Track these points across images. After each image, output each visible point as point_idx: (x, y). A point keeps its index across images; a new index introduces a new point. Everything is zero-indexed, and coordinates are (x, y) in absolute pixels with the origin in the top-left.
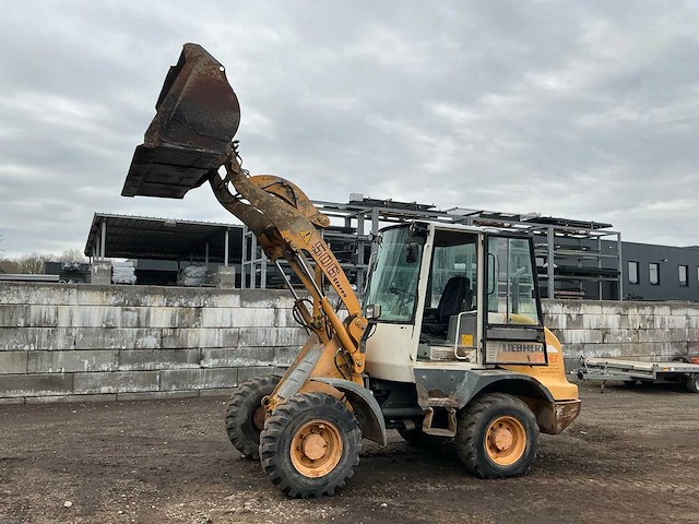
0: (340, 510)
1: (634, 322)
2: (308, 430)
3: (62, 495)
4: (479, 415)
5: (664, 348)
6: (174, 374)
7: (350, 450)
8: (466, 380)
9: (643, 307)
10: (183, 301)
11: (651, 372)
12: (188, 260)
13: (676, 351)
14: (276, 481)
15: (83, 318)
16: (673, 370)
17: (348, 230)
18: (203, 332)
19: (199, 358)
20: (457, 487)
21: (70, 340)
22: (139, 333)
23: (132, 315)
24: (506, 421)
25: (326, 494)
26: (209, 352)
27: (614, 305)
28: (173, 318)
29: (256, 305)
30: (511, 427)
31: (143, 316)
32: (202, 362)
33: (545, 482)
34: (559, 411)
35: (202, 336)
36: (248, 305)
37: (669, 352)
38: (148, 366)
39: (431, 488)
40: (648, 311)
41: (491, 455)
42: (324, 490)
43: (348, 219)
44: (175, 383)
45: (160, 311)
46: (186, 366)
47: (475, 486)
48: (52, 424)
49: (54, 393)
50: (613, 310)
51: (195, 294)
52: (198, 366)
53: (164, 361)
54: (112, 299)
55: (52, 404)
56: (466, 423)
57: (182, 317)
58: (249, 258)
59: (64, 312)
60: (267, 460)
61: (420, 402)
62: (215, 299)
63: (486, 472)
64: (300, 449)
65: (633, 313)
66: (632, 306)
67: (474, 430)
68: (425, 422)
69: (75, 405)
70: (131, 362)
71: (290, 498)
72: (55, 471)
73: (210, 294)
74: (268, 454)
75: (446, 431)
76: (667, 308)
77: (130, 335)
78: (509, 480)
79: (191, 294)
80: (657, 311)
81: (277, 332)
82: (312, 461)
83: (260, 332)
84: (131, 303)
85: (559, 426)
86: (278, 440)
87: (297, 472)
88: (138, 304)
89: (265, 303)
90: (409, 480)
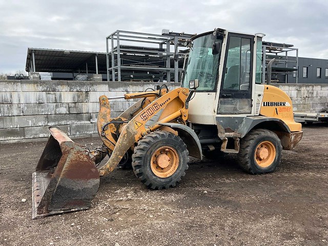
0: (182, 196)
1: (304, 94)
2: (159, 152)
3: (20, 195)
4: (251, 142)
5: (317, 106)
6: (77, 126)
7: (184, 162)
8: (244, 122)
9: (308, 86)
10: (78, 88)
11: (316, 118)
12: (78, 72)
13: (323, 107)
14: (144, 181)
15: (26, 98)
16: (326, 116)
17: (162, 50)
18: (90, 105)
19: (90, 118)
20: (241, 179)
21: (20, 111)
22: (56, 106)
23: (52, 96)
24: (264, 144)
25: (171, 186)
26: (94, 115)
27: (295, 86)
28: (74, 98)
29: (117, 90)
30: (267, 146)
31: (58, 97)
32: (91, 120)
33: (287, 175)
34: (293, 137)
35: (91, 106)
36: (113, 90)
37: (319, 108)
38: (63, 122)
39: (228, 181)
40: (311, 88)
41: (257, 162)
42: (170, 184)
43: (161, 44)
44: (78, 131)
45: (67, 95)
46: (83, 122)
47: (251, 179)
48: (14, 154)
49: (15, 138)
50: (294, 88)
51: (84, 84)
52: (89, 122)
53: (71, 120)
54: (40, 88)
55: (15, 144)
56: (244, 146)
57: (79, 97)
58: (110, 66)
59: (15, 95)
60: (138, 170)
61: (220, 135)
62: (95, 87)
63: (256, 171)
64: (156, 163)
65: (303, 89)
66: (303, 86)
67: (249, 150)
68: (223, 145)
69: (27, 144)
70: (54, 121)
71: (152, 190)
72: (16, 180)
73: (92, 84)
74: (138, 166)
75: (234, 150)
76: (319, 87)
77: (52, 107)
78: (267, 175)
79: (82, 85)
80: (315, 88)
81: (129, 104)
82: (162, 169)
83: (120, 104)
84: (50, 90)
85: (292, 146)
86: (143, 159)
87: (155, 175)
88: (54, 90)
89: (122, 89)
90: (214, 177)
